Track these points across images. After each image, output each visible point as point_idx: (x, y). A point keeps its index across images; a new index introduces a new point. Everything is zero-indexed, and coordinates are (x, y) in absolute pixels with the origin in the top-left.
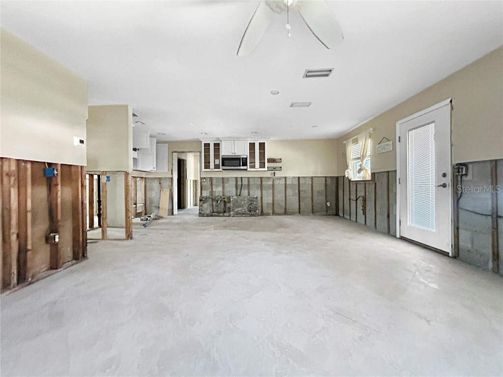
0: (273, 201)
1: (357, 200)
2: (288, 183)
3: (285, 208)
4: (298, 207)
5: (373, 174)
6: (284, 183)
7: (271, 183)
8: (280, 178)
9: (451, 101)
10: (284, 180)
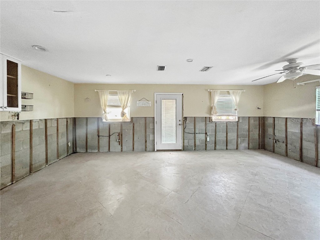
0: (13, 160)
1: (110, 136)
2: (34, 128)
3: (31, 165)
4: (45, 157)
5: (132, 118)
6: (28, 128)
7: (9, 131)
8: (23, 123)
9: (183, 94)
10: (29, 124)
